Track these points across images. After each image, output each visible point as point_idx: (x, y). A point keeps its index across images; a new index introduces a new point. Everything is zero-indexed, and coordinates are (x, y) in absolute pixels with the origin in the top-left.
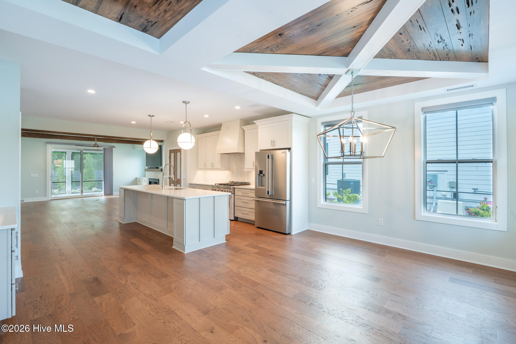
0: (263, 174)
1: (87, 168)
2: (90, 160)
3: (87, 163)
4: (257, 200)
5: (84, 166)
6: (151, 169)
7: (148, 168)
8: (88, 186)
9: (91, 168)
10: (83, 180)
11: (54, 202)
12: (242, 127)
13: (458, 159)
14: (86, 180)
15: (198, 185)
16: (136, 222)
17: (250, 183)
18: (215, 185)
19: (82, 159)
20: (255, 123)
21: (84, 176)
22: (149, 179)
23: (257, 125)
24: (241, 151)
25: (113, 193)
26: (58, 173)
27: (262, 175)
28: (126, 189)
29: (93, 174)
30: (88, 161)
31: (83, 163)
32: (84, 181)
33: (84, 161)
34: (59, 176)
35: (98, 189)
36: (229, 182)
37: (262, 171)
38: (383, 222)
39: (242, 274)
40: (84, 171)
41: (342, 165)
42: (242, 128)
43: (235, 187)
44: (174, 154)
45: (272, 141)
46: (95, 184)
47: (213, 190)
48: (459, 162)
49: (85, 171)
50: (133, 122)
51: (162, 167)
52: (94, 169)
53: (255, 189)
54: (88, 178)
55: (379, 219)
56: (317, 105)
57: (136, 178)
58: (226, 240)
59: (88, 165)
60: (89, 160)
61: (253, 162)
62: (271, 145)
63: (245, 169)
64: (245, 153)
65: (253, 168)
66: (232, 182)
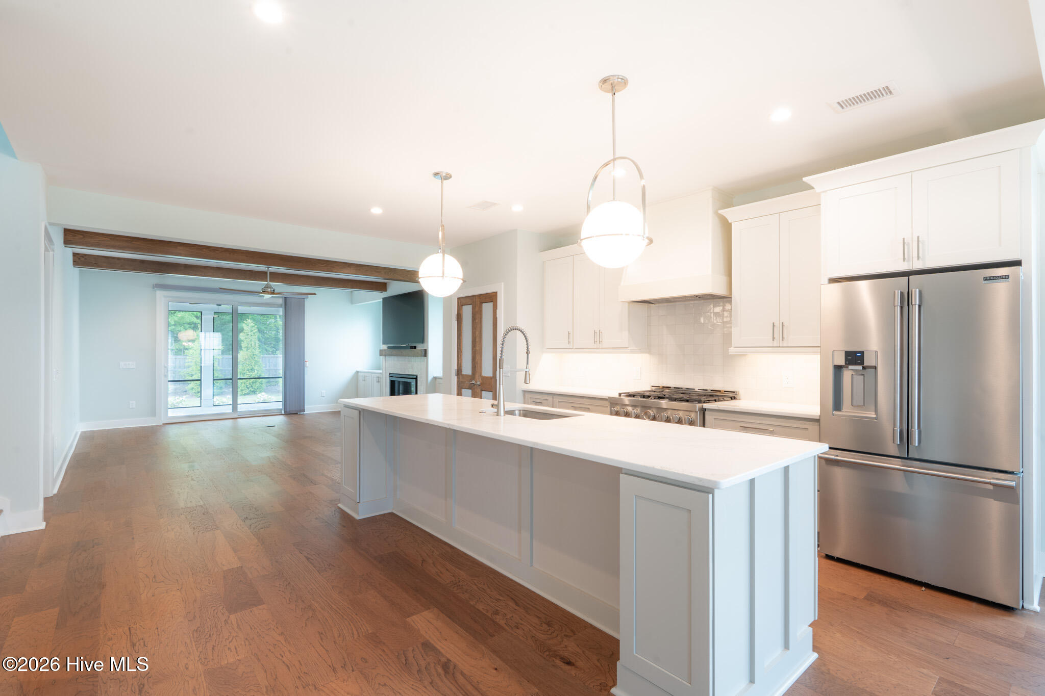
0: (867, 363)
1: (246, 349)
2: (252, 333)
3: (246, 338)
4: (827, 460)
5: (241, 347)
6: (395, 351)
7: (389, 348)
8: (248, 387)
9: (253, 350)
10: (239, 374)
11: (173, 431)
12: (720, 212)
14: (244, 374)
15: (553, 395)
16: (392, 514)
17: (739, 392)
18: (617, 396)
19: (235, 331)
20: (809, 187)
21: (240, 367)
22: (391, 375)
23: (817, 191)
24: (720, 291)
25: (306, 407)
26: (190, 360)
27: (863, 367)
28: (363, 409)
29: (256, 363)
30: (248, 335)
31: (239, 339)
32: (239, 379)
33: (241, 334)
34: (191, 366)
35: (270, 397)
36: (649, 389)
37: (862, 353)
40: (239, 356)
42: (721, 215)
43: (706, 406)
44: (473, 308)
45: (905, 242)
46: (262, 384)
47: (617, 414)
49: (241, 355)
50: (376, 211)
51: (425, 344)
52: (260, 352)
53: (818, 417)
54: (248, 370)
59: (248, 344)
60: (250, 333)
61: (773, 324)
62: (902, 258)
63: (731, 347)
64: (731, 298)
65: (770, 344)
66: (663, 387)
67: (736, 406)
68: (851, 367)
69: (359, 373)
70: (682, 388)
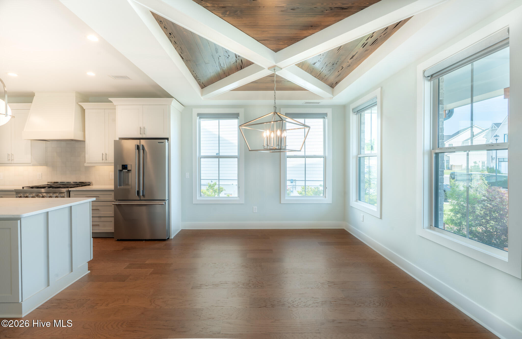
0: (128, 169)
4: (116, 204)
12: (79, 103)
13: (306, 155)
17: (92, 182)
18: (21, 189)
20: (110, 102)
23: (114, 104)
24: (80, 138)
27: (127, 171)
36: (47, 184)
37: (127, 165)
38: (257, 209)
39: (165, 308)
41: (218, 159)
42: (80, 105)
43: (70, 189)
45: (140, 128)
47: (20, 197)
48: (306, 157)
53: (114, 190)
55: (254, 207)
56: (202, 95)
58: (89, 270)
61: (102, 153)
62: (140, 133)
63: (85, 163)
64: (85, 141)
65: (101, 161)
66: (54, 182)
67: (90, 188)
68: (124, 170)
70: (64, 182)
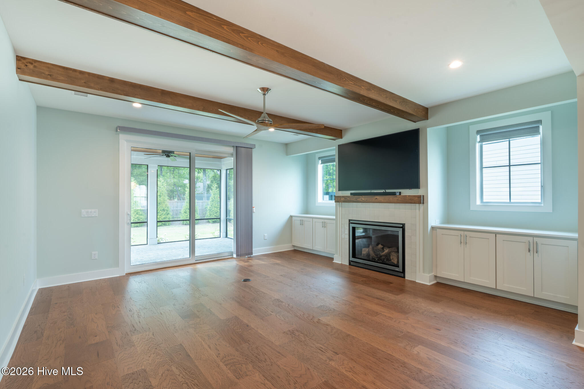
7: (351, 194)
22: (352, 222)
25: (253, 249)
57: (291, 217)
69: (293, 218)
